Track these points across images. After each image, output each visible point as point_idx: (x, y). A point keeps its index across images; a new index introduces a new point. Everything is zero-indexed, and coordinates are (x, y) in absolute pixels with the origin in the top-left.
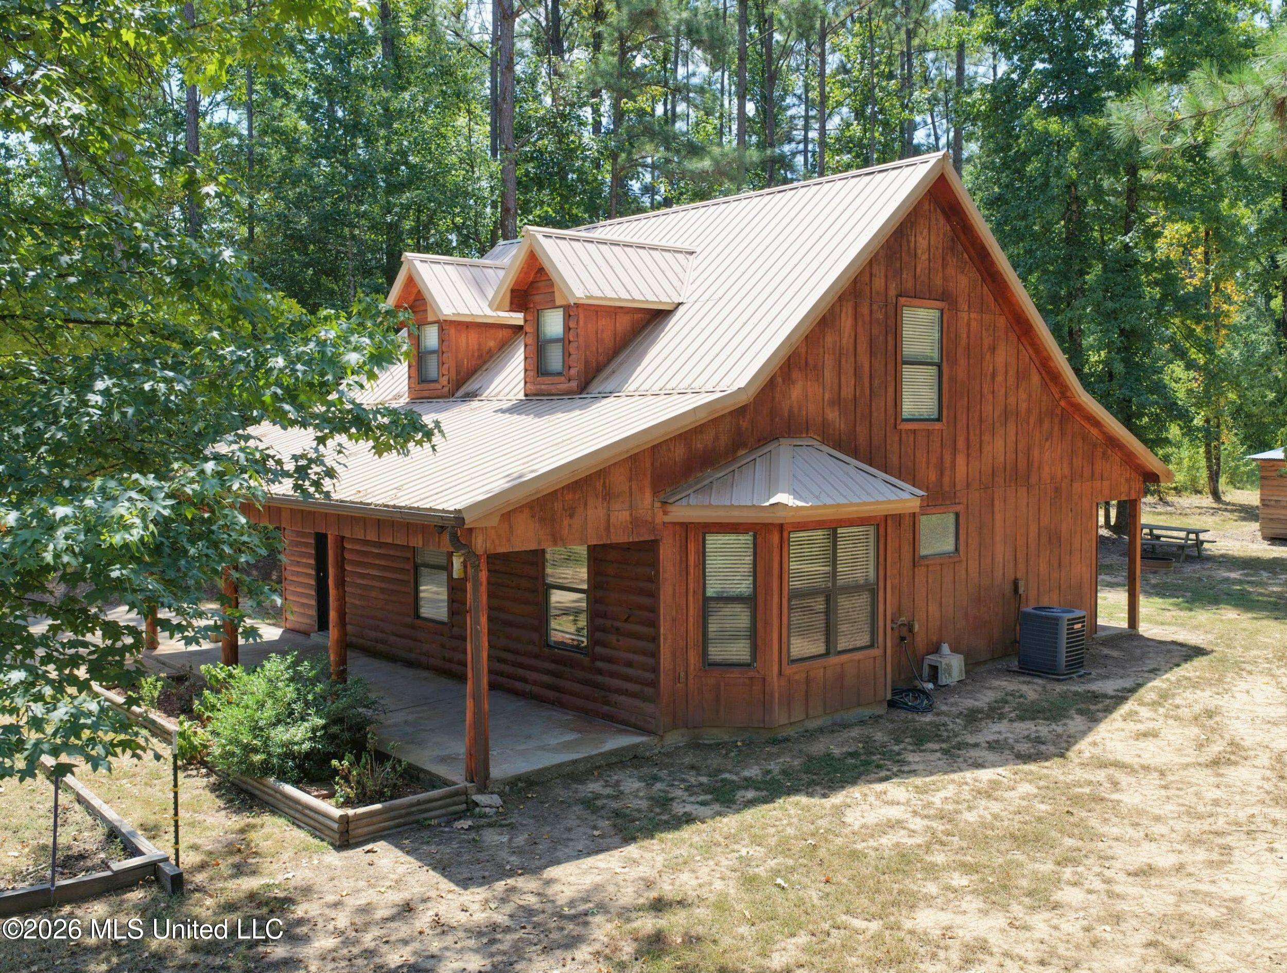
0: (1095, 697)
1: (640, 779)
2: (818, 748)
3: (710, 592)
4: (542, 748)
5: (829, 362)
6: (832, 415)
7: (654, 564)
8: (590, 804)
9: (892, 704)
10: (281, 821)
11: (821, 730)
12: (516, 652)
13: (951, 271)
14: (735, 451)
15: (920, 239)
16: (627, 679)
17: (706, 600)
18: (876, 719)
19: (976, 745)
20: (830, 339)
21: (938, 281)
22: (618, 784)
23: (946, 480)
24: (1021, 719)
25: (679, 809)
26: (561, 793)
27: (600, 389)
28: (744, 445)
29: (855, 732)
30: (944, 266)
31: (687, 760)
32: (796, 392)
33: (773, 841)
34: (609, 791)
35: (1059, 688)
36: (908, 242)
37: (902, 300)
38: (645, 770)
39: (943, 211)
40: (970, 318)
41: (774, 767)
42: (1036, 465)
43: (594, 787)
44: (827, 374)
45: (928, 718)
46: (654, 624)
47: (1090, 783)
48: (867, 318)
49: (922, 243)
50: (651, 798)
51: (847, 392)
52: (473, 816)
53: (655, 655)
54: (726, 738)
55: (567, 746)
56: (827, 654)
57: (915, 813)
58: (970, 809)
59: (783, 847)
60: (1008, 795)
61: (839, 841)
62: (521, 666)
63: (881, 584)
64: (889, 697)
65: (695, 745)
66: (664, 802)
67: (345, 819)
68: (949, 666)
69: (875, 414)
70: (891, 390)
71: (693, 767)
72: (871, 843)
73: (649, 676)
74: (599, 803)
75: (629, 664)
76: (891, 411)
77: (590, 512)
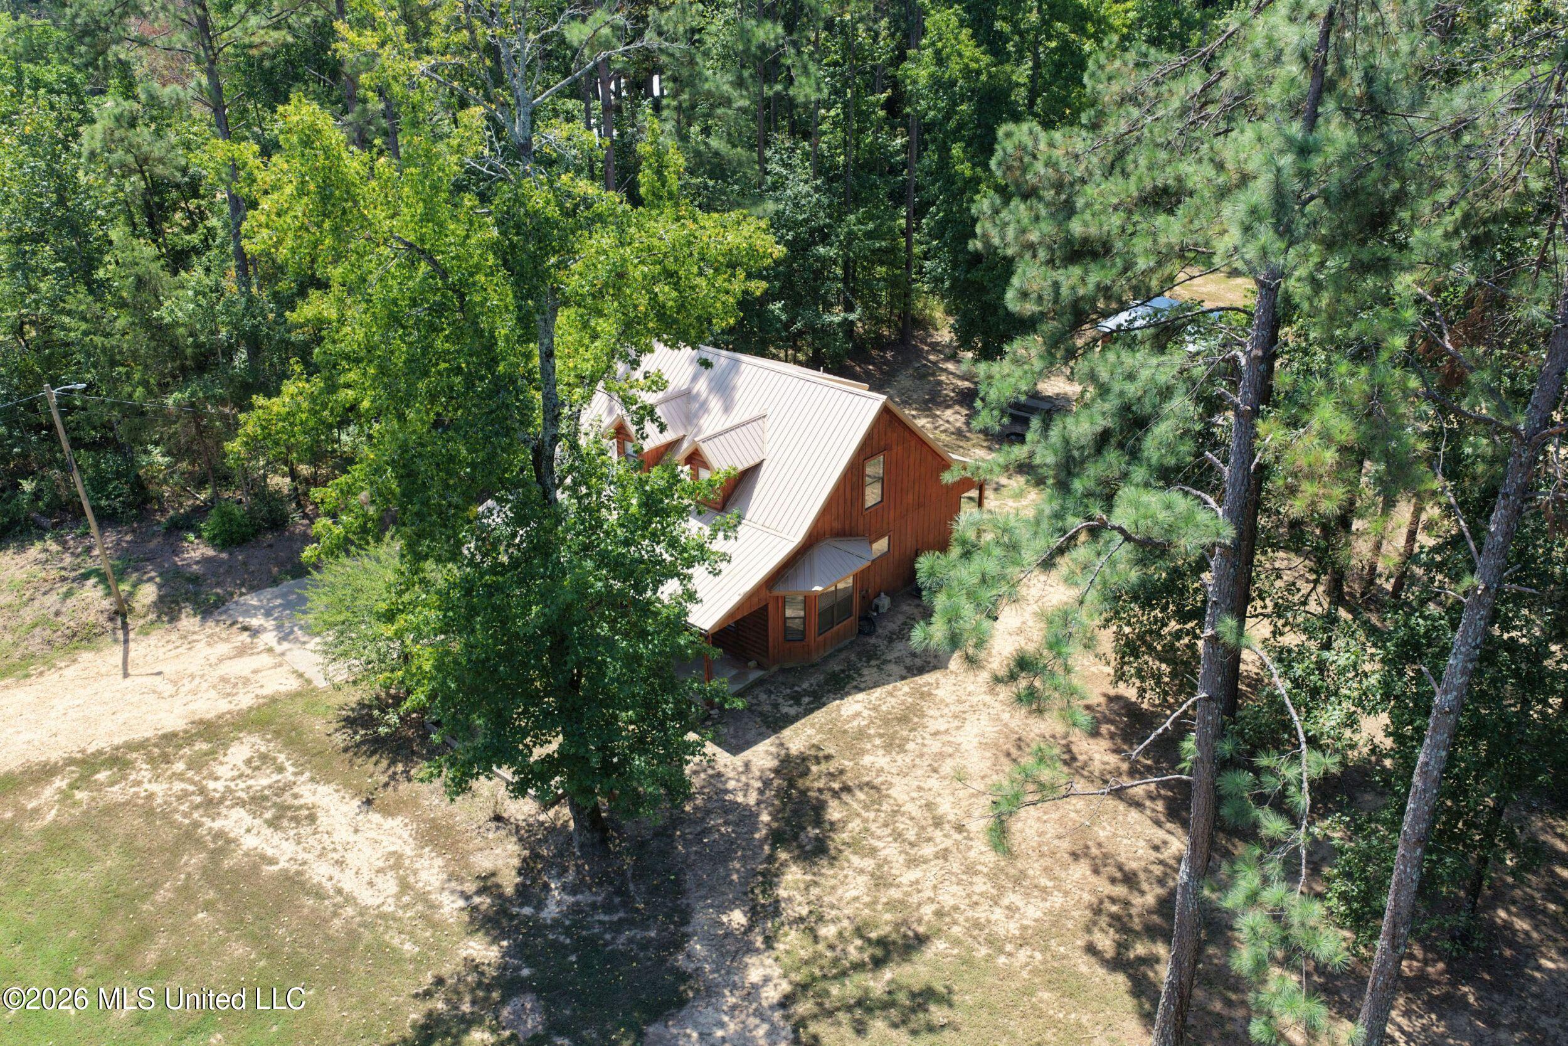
1: (766, 695)
2: (829, 668)
3: (788, 617)
5: (834, 504)
6: (835, 524)
7: (770, 611)
9: (859, 632)
11: (830, 656)
13: (889, 435)
14: (796, 558)
17: (786, 620)
18: (852, 646)
19: (890, 662)
21: (882, 445)
22: (757, 696)
23: (885, 524)
25: (782, 709)
27: (732, 510)
29: (843, 655)
30: (884, 438)
31: (781, 681)
34: (755, 701)
37: (867, 463)
38: (767, 690)
40: (897, 450)
41: (813, 682)
42: (928, 495)
43: (750, 699)
44: (833, 509)
45: (874, 641)
47: (929, 685)
48: (850, 477)
50: (772, 705)
51: (841, 512)
52: (710, 719)
54: (794, 665)
55: (735, 678)
56: (833, 626)
57: (865, 708)
58: (884, 705)
61: (840, 725)
64: (858, 627)
65: (783, 671)
66: (777, 706)
68: (883, 603)
69: (854, 515)
70: (860, 503)
71: (783, 685)
72: (850, 725)
75: (754, 639)
76: (860, 511)
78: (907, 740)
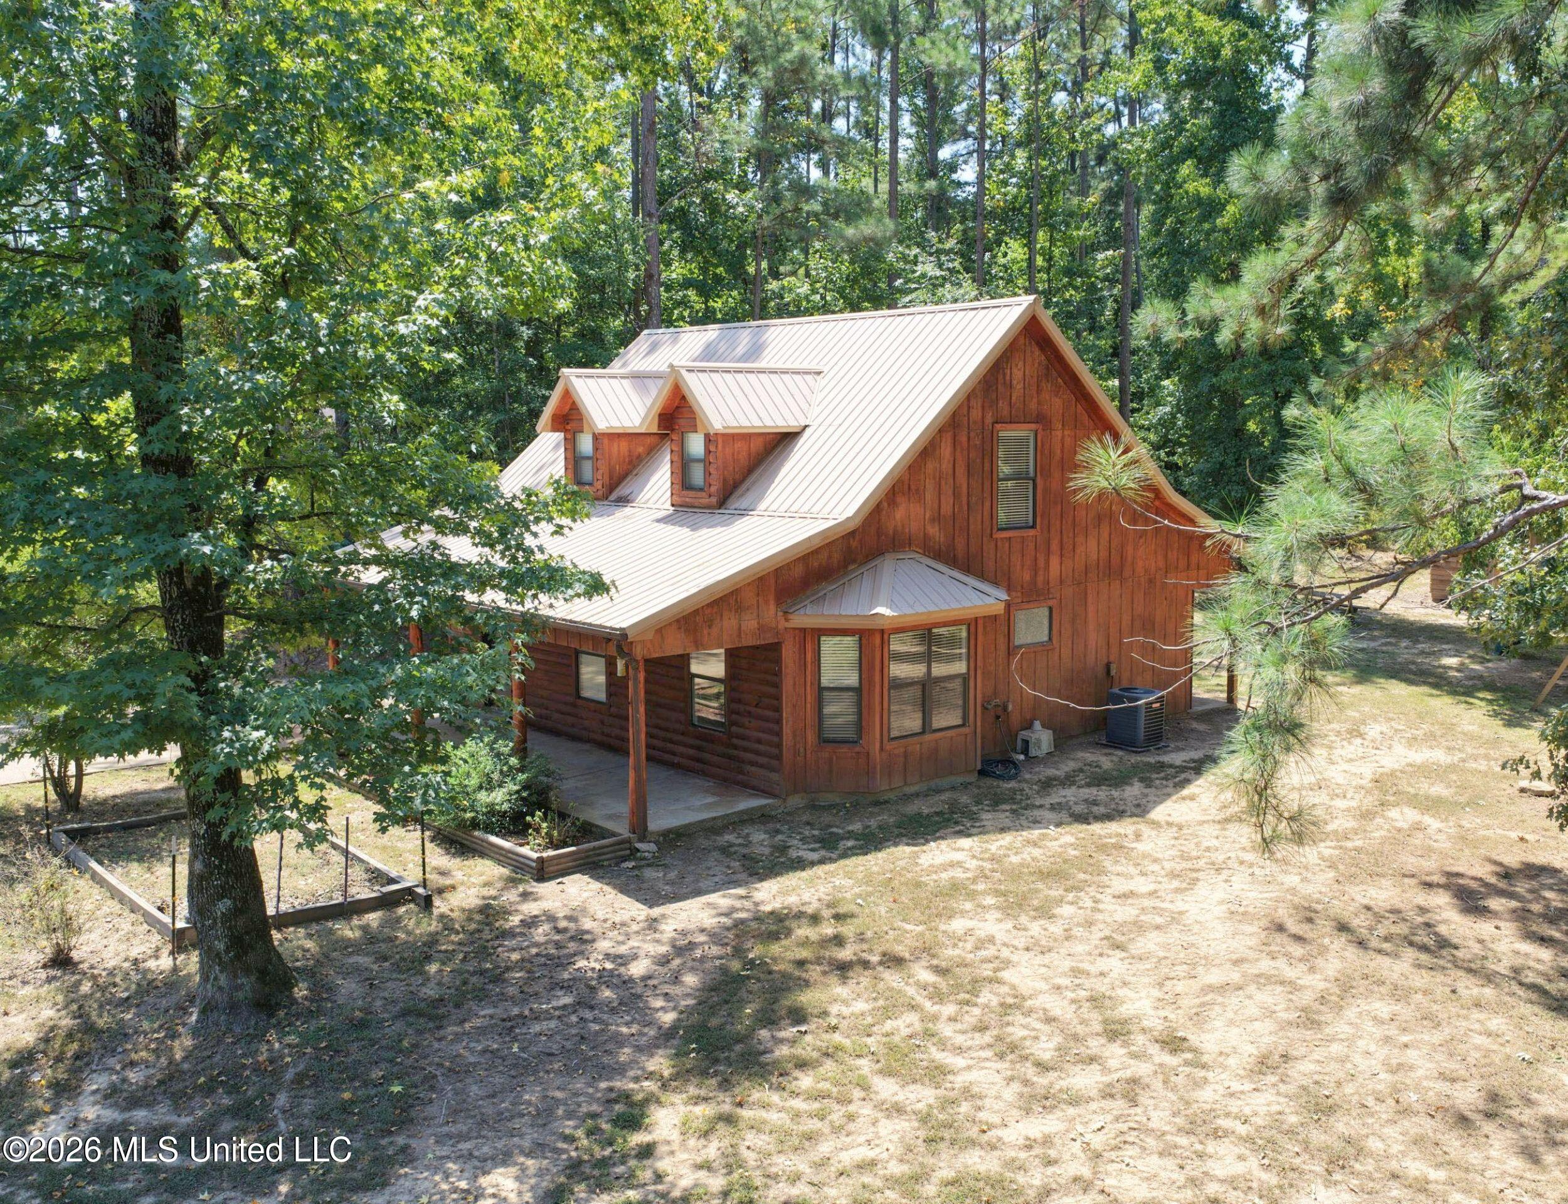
0: (1162, 766)
1: (766, 832)
2: (911, 808)
3: (825, 682)
4: (689, 808)
5: (930, 486)
6: (933, 530)
7: (778, 661)
8: (726, 850)
9: (982, 773)
10: (488, 863)
11: (917, 795)
12: (666, 730)
13: (1045, 396)
14: (846, 567)
15: (1015, 371)
16: (757, 753)
17: (821, 689)
18: (966, 786)
19: (1041, 806)
20: (930, 466)
21: (1033, 405)
22: (748, 835)
23: (1040, 579)
24: (1089, 785)
25: (793, 854)
26: (704, 843)
27: (736, 505)
28: (854, 561)
29: (945, 796)
30: (1039, 391)
31: (805, 818)
32: (899, 514)
33: (860, 875)
34: (740, 841)
35: (1135, 759)
36: (1004, 375)
37: (998, 426)
38: (771, 826)
39: (1038, 343)
40: (1063, 437)
41: (873, 823)
42: (1129, 559)
43: (730, 837)
44: (928, 496)
45: (1012, 784)
46: (778, 709)
47: (1119, 835)
48: (965, 445)
49: (1018, 374)
50: (772, 846)
51: (947, 508)
52: (635, 859)
53: (779, 734)
54: (838, 800)
55: (709, 806)
56: (923, 732)
57: (974, 857)
58: (1017, 853)
59: (868, 880)
60: (1049, 844)
61: (909, 876)
62: (671, 741)
63: (972, 673)
64: (979, 767)
65: (813, 807)
66: (783, 849)
67: (541, 860)
68: (1039, 741)
69: (972, 527)
70: (987, 504)
71: (808, 823)
72: (934, 877)
73: (775, 751)
74: (733, 850)
75: (759, 741)
76: (987, 523)
77: (726, 623)
78: (1060, 901)
